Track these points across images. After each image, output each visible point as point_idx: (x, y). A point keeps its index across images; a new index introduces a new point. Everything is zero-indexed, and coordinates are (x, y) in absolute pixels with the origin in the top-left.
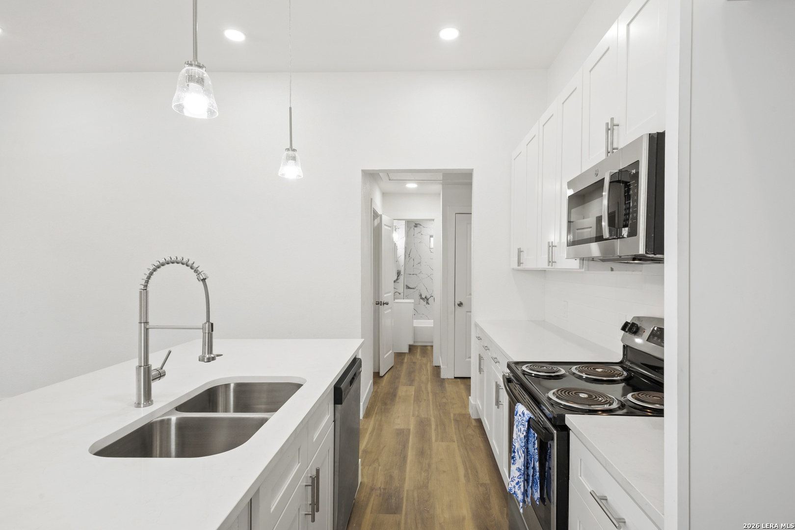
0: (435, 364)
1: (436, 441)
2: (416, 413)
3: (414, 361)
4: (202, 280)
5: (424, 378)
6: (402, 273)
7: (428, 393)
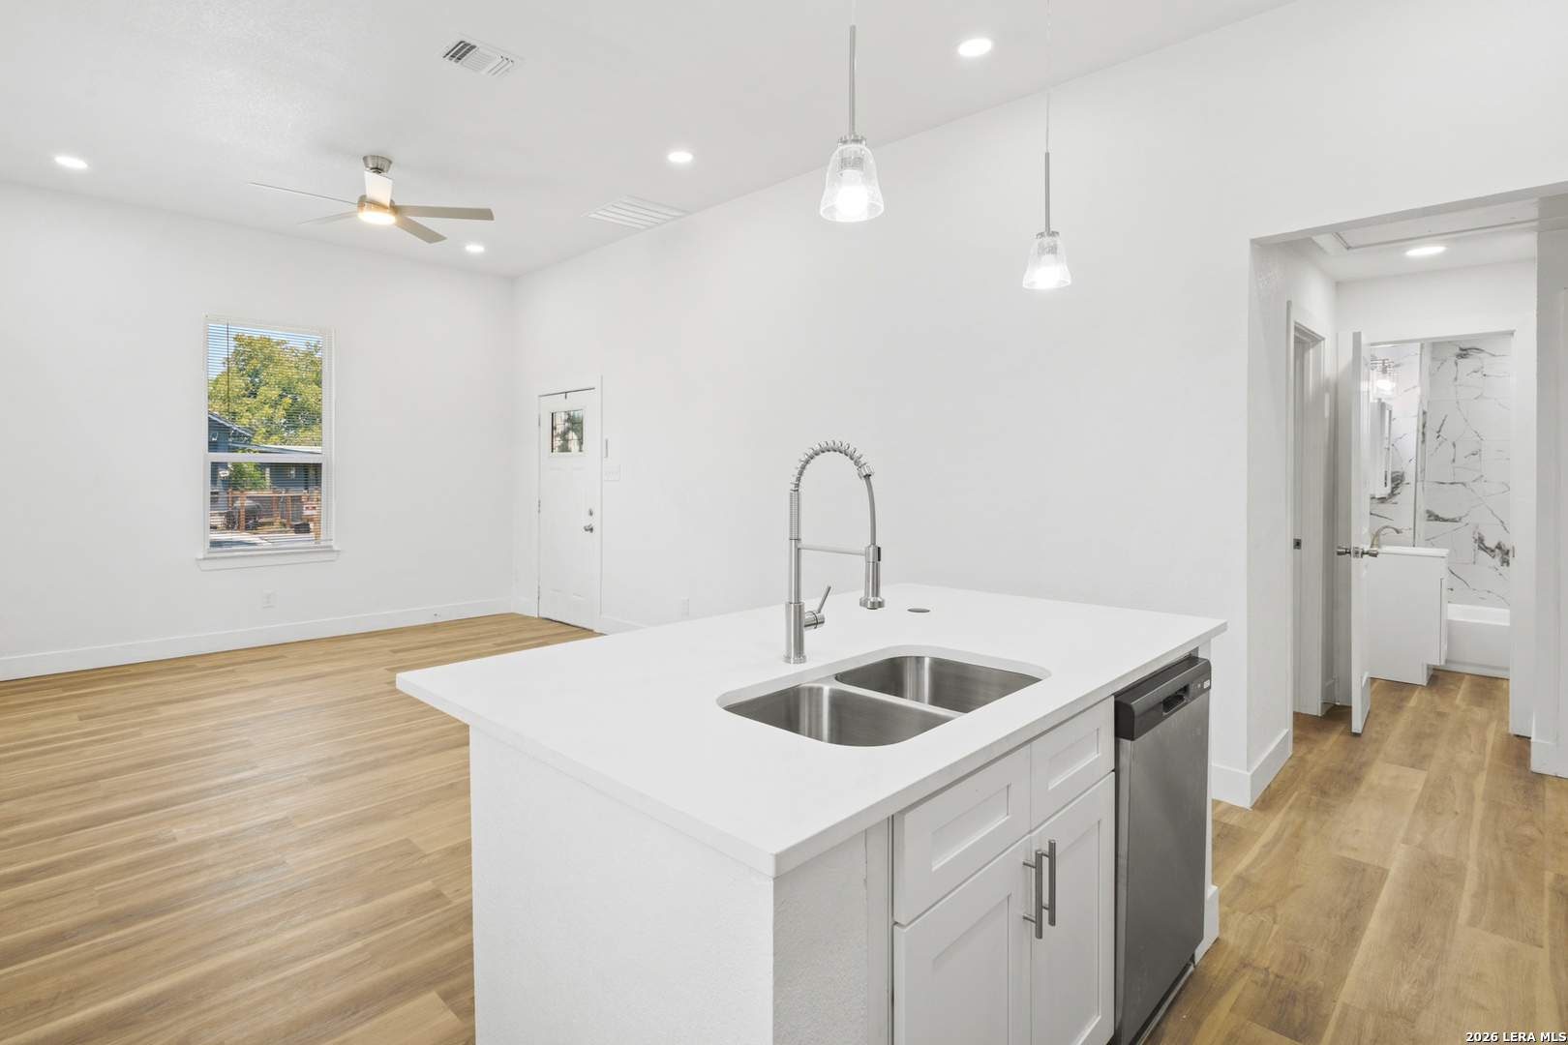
0: (1515, 728)
1: (1473, 922)
2: (1418, 838)
3: (1439, 710)
4: (865, 477)
5: (1466, 758)
6: (1410, 477)
7: (1473, 799)
